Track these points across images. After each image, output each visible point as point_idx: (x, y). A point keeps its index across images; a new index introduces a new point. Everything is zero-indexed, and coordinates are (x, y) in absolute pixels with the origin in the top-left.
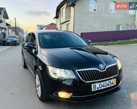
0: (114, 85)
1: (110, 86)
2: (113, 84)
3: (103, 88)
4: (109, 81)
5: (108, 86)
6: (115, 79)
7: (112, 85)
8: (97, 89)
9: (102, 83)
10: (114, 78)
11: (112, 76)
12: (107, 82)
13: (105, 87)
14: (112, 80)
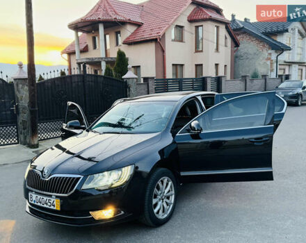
0: (55, 208)
1: (48, 207)
2: (54, 206)
3: (39, 204)
4: (48, 198)
5: (45, 206)
6: (59, 200)
7: (52, 207)
8: (33, 202)
9: (39, 197)
10: (57, 197)
11: (55, 192)
12: (45, 198)
13: (41, 205)
14: (53, 200)
